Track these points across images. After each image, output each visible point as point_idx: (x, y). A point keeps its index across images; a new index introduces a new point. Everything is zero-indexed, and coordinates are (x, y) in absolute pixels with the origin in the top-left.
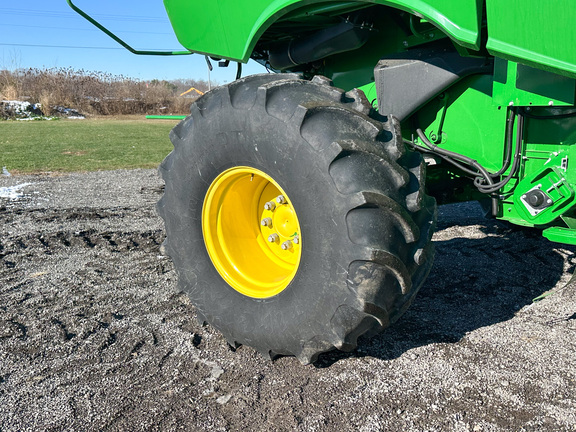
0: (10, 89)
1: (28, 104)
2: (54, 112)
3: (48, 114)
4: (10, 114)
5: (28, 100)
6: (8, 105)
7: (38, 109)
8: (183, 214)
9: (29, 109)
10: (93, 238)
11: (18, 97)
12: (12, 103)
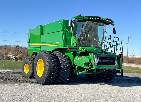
0: (10, 52)
1: (14, 56)
2: (21, 59)
3: (19, 59)
4: (9, 59)
6: (9, 56)
7: (17, 58)
8: (23, 68)
9: (14, 58)
11: (12, 55)
12: (10, 56)
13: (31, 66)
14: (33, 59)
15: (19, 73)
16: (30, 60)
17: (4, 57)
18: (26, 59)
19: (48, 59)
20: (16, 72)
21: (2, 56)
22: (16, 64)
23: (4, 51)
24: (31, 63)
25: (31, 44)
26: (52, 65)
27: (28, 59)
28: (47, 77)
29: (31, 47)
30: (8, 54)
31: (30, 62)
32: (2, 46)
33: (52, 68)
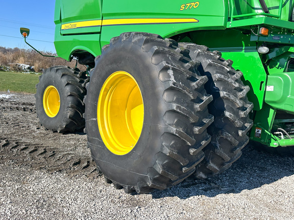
0: (22, 58)
1: (29, 66)
2: (40, 71)
3: (37, 71)
4: (20, 70)
5: (29, 64)
6: (19, 65)
7: (33, 69)
9: (29, 68)
10: (26, 109)
11: (24, 63)
12: (21, 65)
13: (66, 95)
14: (75, 73)
15: (31, 107)
16: (63, 75)
17: (9, 65)
18: (51, 69)
19: (171, 72)
20: (24, 104)
21: (6, 64)
22: (31, 80)
23: (10, 56)
24: (68, 84)
25: (63, 27)
26: (192, 108)
27: (57, 70)
28: (163, 166)
29: (64, 35)
30: (17, 61)
31: (64, 80)
32: (11, 49)
33: (195, 124)
